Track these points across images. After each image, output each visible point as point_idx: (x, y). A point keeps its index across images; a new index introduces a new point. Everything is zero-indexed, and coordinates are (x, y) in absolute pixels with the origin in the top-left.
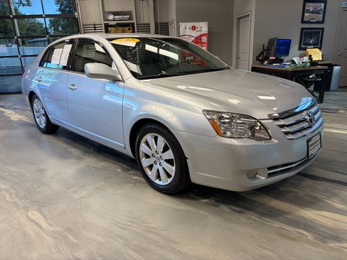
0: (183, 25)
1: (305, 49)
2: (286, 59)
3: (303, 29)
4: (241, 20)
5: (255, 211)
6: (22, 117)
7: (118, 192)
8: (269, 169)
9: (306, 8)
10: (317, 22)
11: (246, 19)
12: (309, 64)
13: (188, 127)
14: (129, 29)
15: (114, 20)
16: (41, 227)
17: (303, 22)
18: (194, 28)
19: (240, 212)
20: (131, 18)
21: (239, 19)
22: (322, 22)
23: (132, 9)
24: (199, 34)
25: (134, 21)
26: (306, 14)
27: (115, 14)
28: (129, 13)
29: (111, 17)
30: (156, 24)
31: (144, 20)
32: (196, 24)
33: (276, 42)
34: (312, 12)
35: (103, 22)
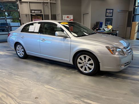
0: (64, 16)
1: (107, 26)
2: (101, 29)
3: (106, 19)
4: (84, 15)
5: (120, 78)
6: (5, 53)
7: (72, 76)
8: (125, 64)
9: (107, 12)
10: (110, 17)
11: (87, 14)
12: (111, 31)
13: (100, 52)
14: (41, 17)
15: (34, 13)
16: (55, 90)
17: (106, 16)
18: (68, 17)
19: (116, 79)
20: (41, 12)
21: (84, 14)
22: (112, 16)
23: (42, 9)
24: (70, 19)
25: (43, 14)
26: (107, 14)
27: (35, 10)
28: (41, 10)
29: (33, 12)
30: (52, 15)
31: (47, 13)
32: (69, 16)
33: (99, 23)
34: (109, 13)
35: (30, 14)
